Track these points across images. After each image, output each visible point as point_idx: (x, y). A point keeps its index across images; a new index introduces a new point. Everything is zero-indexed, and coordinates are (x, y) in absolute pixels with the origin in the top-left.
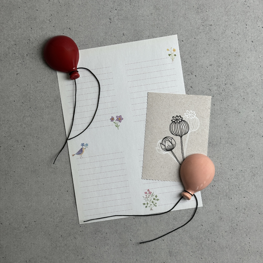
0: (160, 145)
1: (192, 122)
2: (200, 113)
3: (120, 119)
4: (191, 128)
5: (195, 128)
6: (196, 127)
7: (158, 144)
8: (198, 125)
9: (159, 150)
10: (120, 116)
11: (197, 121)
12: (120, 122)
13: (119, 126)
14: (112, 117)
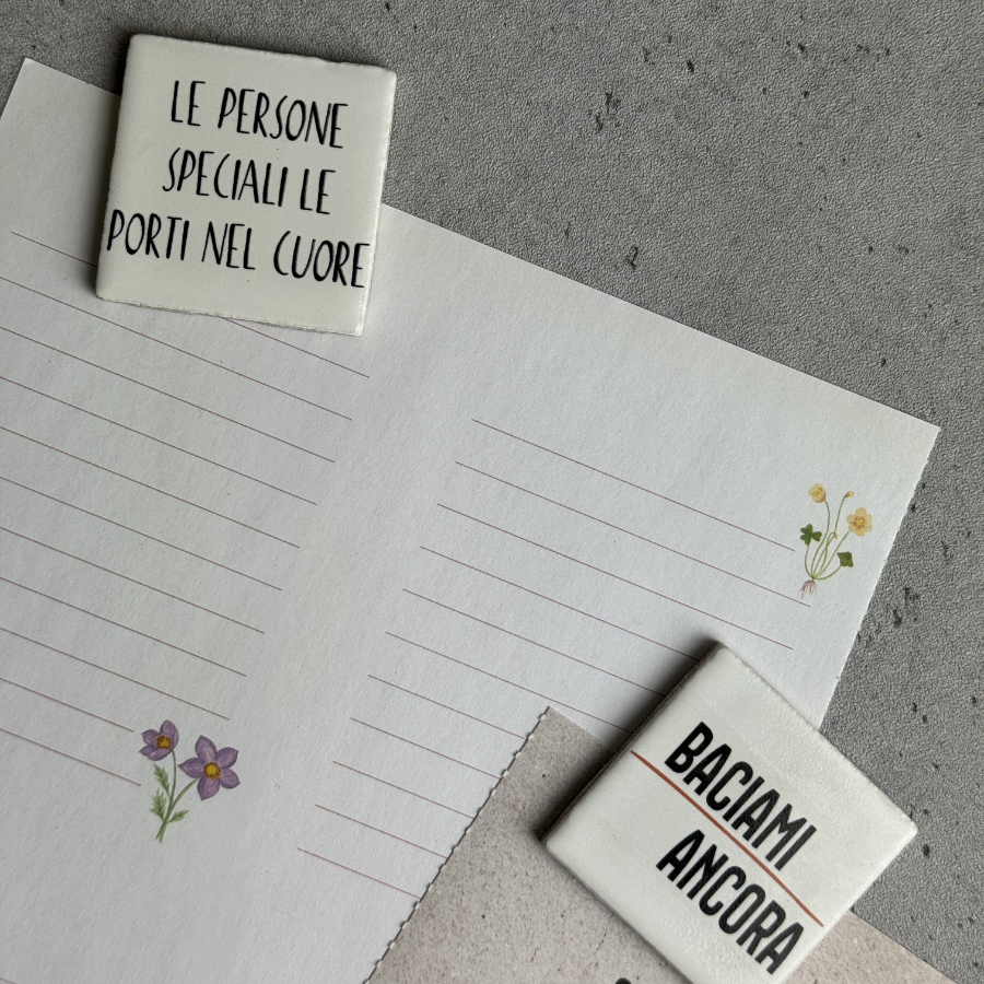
3: (211, 770)
10: (230, 754)
12: (203, 797)
13: (180, 815)
14: (168, 725)
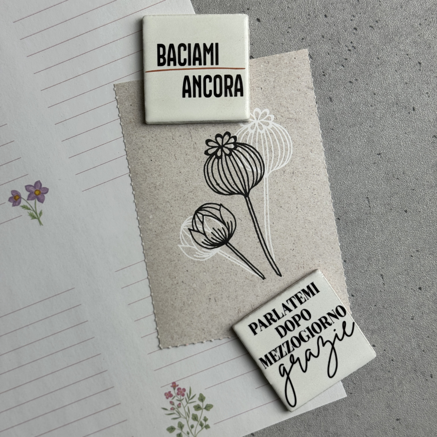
0: (190, 236)
1: (269, 141)
2: (284, 109)
4: (270, 160)
5: (280, 159)
6: (282, 154)
7: (183, 232)
8: (286, 146)
9: (190, 251)
11: (283, 136)
